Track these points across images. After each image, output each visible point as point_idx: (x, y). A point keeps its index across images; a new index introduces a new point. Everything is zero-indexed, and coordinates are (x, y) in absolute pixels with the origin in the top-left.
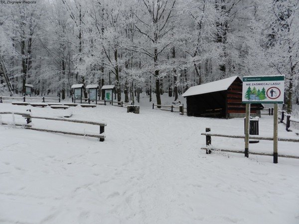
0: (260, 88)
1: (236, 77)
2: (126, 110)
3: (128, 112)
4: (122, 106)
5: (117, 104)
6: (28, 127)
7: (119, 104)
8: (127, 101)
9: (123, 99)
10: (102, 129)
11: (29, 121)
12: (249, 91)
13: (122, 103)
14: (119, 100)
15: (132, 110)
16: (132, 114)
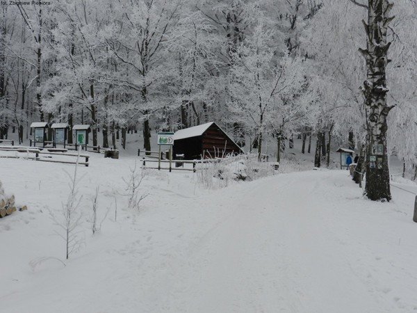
0: (164, 138)
1: (212, 123)
2: (104, 155)
3: (105, 157)
4: (99, 152)
5: (92, 149)
6: (38, 160)
7: (95, 149)
8: (105, 145)
9: (100, 143)
10: (87, 160)
11: (37, 156)
12: (160, 139)
13: (99, 148)
14: (95, 143)
15: (110, 155)
16: (109, 159)
